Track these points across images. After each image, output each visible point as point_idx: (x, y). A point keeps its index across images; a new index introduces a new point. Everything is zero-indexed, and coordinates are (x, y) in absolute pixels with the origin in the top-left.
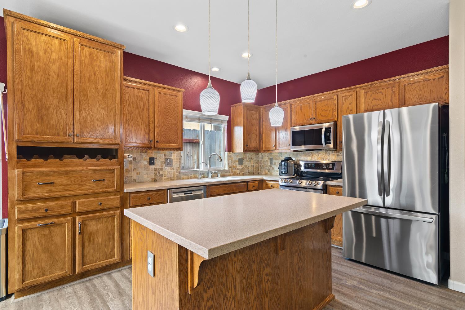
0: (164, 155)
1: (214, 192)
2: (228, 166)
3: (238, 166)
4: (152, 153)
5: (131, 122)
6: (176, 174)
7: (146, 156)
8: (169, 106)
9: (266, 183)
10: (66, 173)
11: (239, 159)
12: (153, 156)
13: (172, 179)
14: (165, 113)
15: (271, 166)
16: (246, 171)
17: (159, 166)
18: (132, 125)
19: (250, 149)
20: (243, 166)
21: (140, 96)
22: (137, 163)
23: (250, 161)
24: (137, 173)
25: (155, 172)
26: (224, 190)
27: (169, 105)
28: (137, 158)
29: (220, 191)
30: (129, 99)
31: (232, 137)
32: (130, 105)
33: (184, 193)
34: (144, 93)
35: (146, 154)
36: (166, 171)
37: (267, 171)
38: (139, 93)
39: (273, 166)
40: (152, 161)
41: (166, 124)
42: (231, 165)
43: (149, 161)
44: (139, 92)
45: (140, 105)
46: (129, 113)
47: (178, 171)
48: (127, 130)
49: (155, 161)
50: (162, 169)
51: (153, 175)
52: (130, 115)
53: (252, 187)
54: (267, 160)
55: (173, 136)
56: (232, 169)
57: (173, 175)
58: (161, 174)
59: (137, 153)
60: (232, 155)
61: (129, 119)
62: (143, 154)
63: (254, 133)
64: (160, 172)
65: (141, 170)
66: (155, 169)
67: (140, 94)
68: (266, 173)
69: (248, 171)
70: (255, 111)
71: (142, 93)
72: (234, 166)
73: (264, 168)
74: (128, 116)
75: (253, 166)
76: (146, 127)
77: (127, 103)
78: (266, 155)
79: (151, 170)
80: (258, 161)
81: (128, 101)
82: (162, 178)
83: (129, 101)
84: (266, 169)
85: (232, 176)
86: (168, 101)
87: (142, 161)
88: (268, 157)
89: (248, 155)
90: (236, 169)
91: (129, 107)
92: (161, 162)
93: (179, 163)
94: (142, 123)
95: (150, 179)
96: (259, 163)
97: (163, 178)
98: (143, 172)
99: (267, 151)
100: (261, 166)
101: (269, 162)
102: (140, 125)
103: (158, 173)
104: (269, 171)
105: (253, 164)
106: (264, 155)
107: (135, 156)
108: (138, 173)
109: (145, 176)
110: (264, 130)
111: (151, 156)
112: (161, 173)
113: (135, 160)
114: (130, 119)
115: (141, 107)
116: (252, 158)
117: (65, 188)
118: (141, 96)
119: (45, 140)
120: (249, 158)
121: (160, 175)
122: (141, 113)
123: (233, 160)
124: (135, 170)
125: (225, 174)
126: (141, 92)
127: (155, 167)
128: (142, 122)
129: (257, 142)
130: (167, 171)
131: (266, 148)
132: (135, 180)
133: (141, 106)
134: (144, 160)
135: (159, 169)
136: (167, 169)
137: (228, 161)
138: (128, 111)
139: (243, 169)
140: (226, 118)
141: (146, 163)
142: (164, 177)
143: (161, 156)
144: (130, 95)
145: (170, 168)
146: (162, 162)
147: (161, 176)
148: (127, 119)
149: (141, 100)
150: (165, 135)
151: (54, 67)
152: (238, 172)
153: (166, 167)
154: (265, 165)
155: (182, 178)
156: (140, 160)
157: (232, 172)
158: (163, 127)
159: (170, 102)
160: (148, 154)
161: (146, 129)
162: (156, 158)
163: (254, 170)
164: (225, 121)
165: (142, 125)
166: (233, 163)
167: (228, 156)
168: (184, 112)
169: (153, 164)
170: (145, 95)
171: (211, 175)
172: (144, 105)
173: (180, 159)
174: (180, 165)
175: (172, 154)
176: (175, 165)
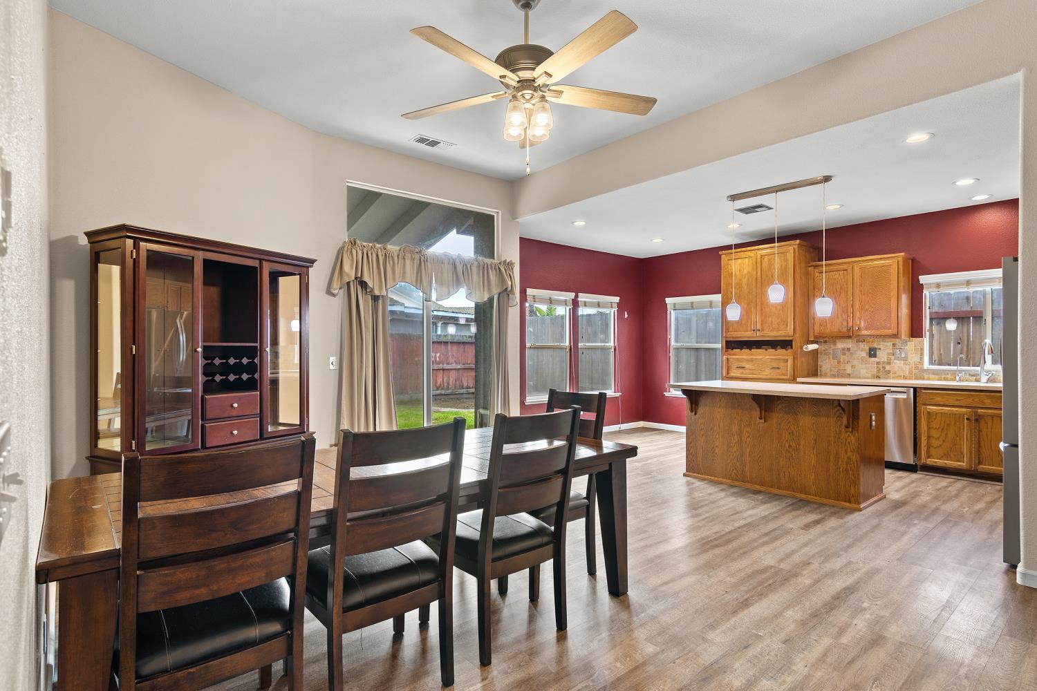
0: (893, 344)
1: (933, 399)
4: (873, 342)
6: (914, 371)
7: (864, 346)
10: (752, 360)
12: (875, 346)
13: (907, 378)
14: (871, 291)
17: (885, 360)
21: (836, 279)
22: (852, 354)
25: (877, 366)
26: (957, 400)
27: (877, 280)
28: (851, 349)
34: (841, 274)
35: (864, 344)
36: (897, 366)
38: (835, 276)
40: (872, 353)
43: (868, 352)
44: (835, 274)
47: (918, 367)
49: (878, 353)
50: (889, 363)
57: (910, 372)
59: (852, 342)
62: (861, 344)
64: (885, 367)
65: (856, 363)
66: (878, 363)
79: (872, 364)
82: (890, 375)
86: (876, 276)
87: (859, 352)
93: (920, 357)
95: (870, 375)
98: (861, 364)
103: (883, 367)
107: (850, 347)
108: (854, 367)
109: (863, 371)
111: (871, 346)
112: (888, 368)
113: (850, 351)
117: (751, 372)
118: (838, 278)
119: (739, 336)
121: (885, 371)
124: (849, 363)
126: (838, 274)
127: (878, 360)
132: (849, 375)
133: (838, 290)
134: (862, 351)
135: (883, 362)
136: (898, 364)
141: (864, 354)
142: (893, 374)
143: (886, 346)
145: (902, 362)
146: (888, 354)
147: (889, 372)
149: (838, 283)
150: (871, 320)
151: (745, 281)
153: (895, 361)
155: (926, 378)
156: (856, 351)
158: (867, 310)
159: (879, 276)
160: (867, 344)
162: (880, 349)
168: (923, 279)
169: (875, 356)
170: (842, 277)
171: (987, 377)
172: (841, 288)
173: (922, 349)
174: (921, 359)
175: (906, 342)
176: (914, 359)
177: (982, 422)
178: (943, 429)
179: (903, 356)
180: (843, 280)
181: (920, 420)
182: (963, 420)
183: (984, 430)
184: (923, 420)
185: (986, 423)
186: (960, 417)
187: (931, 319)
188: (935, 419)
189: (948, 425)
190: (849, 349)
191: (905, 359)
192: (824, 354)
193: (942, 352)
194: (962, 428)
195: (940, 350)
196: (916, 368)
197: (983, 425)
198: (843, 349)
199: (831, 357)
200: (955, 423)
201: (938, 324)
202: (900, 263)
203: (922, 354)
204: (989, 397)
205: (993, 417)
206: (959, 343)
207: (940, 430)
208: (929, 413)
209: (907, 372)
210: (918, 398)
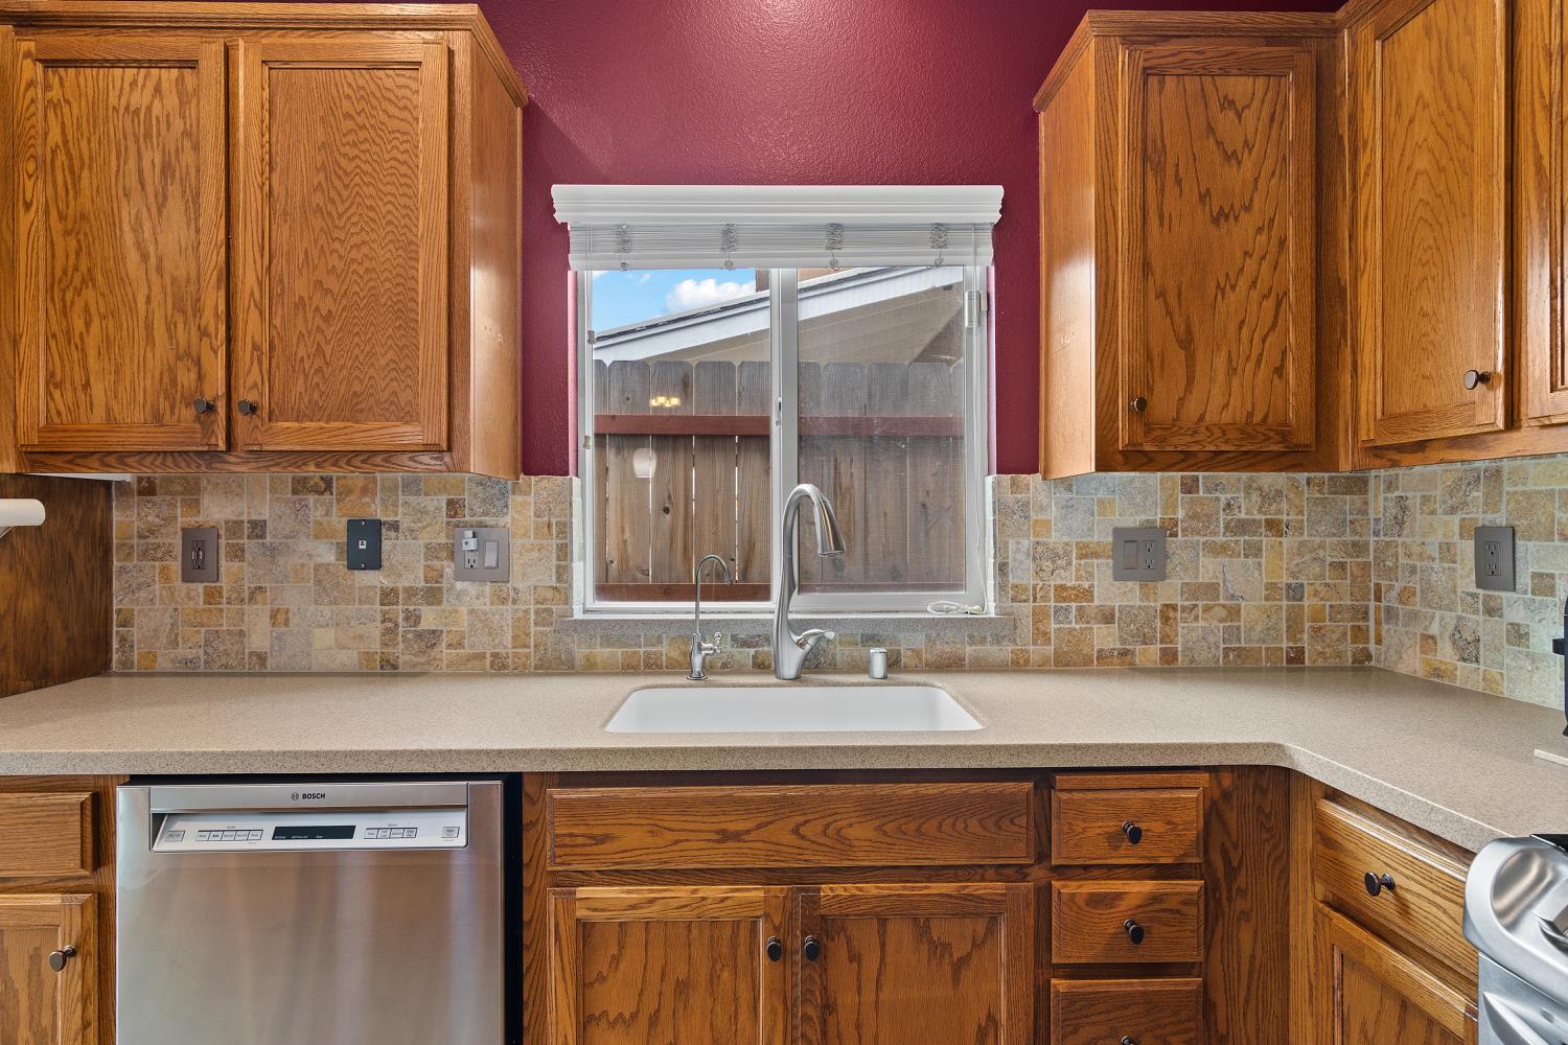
0: (450, 503)
1: (605, 839)
2: (1001, 588)
3: (1110, 591)
4: (365, 491)
5: (78, 291)
6: (533, 629)
7: (328, 513)
8: (355, 144)
9: (1320, 819)
11: (1117, 532)
12: (377, 511)
13: (504, 667)
14: (318, 199)
15: (1492, 611)
16: (1196, 633)
17: (416, 578)
18: (87, 310)
19: (1180, 442)
20: (1169, 591)
21: (137, 111)
22: (273, 552)
23: (1254, 551)
24: (274, 615)
25: (384, 613)
26: (725, 836)
27: (350, 138)
28: (269, 525)
29: (670, 837)
30: (66, 142)
31: (1043, 352)
32: (76, 179)
33: (270, 824)
34: (165, 86)
35: (327, 496)
36: (464, 610)
37: (1446, 653)
38: (136, 94)
39: (1515, 607)
40: (363, 546)
41: (331, 283)
42: (1029, 580)
43: (345, 540)
44: (134, 83)
45: (140, 171)
46: (67, 233)
47: (549, 611)
48: (53, 344)
49: (386, 545)
50: (433, 595)
51: (375, 630)
52: (73, 244)
53: (1113, 840)
54: (1447, 550)
55: (383, 362)
56: (1039, 616)
57: (515, 637)
58: (424, 625)
59: (273, 490)
60: (1042, 498)
61: (65, 272)
62: (312, 499)
63: (1243, 284)
64: (419, 617)
65: (293, 598)
66: (388, 596)
67: (141, 99)
68: (1437, 672)
69: (1232, 633)
70: (1254, 73)
71: (158, 90)
72: (1061, 588)
73: (1414, 616)
74: (60, 253)
75: (1295, 592)
76: (184, 312)
77: (58, 164)
78: (1438, 493)
79: (361, 602)
80: (1359, 548)
81: (61, 157)
82: (434, 653)
83: (69, 154)
84: (1434, 629)
85: (1042, 669)
86: (347, 116)
87: (305, 545)
88: (1453, 510)
89: (1223, 498)
90: (1081, 615)
91: (71, 193)
92: (427, 546)
93: (559, 559)
94: (156, 289)
95: (354, 654)
96: (1365, 566)
97: (444, 653)
98: (312, 608)
99: (1401, 448)
100: (1390, 599)
101: (1471, 564)
102: (141, 300)
103: (407, 619)
104: (1469, 650)
105: (1293, 575)
106: (1414, 499)
107: (264, 512)
108: (281, 618)
109: (324, 638)
110: (1372, 240)
111: (359, 513)
112: (429, 618)
113: (263, 536)
114: (76, 269)
115: (148, 180)
116: (1273, 526)
118: (149, 108)
120: (1242, 527)
121: (419, 635)
122: (147, 226)
123: (1055, 538)
124: (259, 597)
125: (969, 650)
126: (150, 86)
127: (387, 583)
128: (154, 278)
129: (1279, 371)
130: (471, 612)
131: (1389, 419)
132: (262, 658)
133: (147, 174)
134: (316, 537)
135: (411, 592)
136: (469, 598)
137: (1000, 548)
138: (62, 217)
139: (1166, 619)
140: (985, 202)
141: (327, 554)
142: (450, 646)
143: (424, 512)
144: (75, 111)
145: (488, 588)
146: (432, 551)
147: (431, 639)
148: (58, 273)
149: (148, 135)
150: (319, 362)
152: (1105, 638)
153: (459, 585)
154: (1428, 588)
156: (293, 535)
157: (1042, 636)
158: (301, 304)
159: (359, 120)
160: (338, 501)
161: (180, 326)
162: (395, 526)
163: (1294, 627)
164: (976, 227)
165: (155, 304)
166: (1047, 565)
167: (1000, 508)
168: (568, 200)
169: (372, 560)
170: (172, 101)
171: (799, 653)
172: (167, 169)
173: (565, 529)
174: (563, 573)
175: (503, 494)
176: (530, 574)
177: (838, 950)
178: (654, 1021)
179: (490, 560)
180: (178, 125)
181: (543, 970)
182: (752, 953)
183: (846, 1000)
184: (553, 964)
185: (855, 957)
186: (735, 934)
187: (600, 437)
188: (616, 960)
189: (683, 988)
190: (258, 528)
191: (499, 575)
192: (144, 555)
193: (627, 535)
194: (745, 996)
195: (623, 531)
196: (544, 616)
197: (840, 969)
198: (234, 527)
199: (176, 566)
200: (713, 978)
201: (619, 450)
202: (459, 61)
203: (564, 552)
204: (869, 809)
205: (883, 922)
206: (666, 510)
207: (643, 1022)
208: (585, 929)
209: (508, 640)
210: (528, 838)
